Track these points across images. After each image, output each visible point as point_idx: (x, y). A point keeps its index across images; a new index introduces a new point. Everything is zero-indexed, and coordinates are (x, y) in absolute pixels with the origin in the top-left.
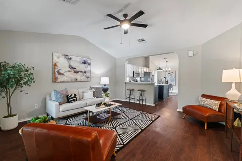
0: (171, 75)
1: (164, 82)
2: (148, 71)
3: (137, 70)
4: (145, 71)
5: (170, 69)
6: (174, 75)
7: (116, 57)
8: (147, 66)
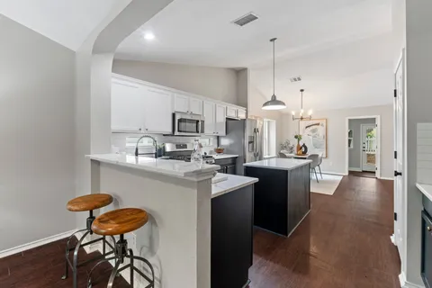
0: (314, 131)
1: (295, 149)
2: (242, 116)
3: (196, 111)
4: (232, 115)
5: (310, 113)
6: (321, 130)
7: (74, 48)
8: (241, 101)
